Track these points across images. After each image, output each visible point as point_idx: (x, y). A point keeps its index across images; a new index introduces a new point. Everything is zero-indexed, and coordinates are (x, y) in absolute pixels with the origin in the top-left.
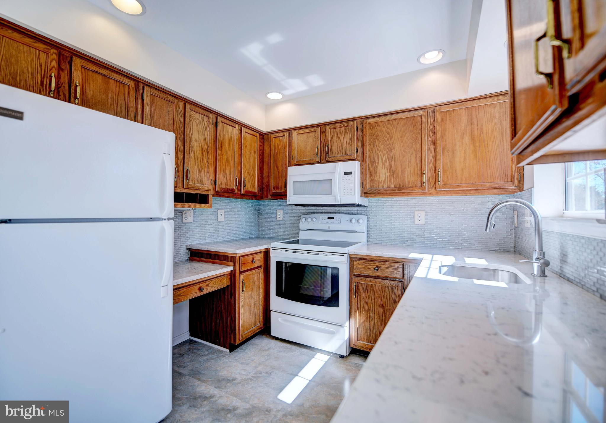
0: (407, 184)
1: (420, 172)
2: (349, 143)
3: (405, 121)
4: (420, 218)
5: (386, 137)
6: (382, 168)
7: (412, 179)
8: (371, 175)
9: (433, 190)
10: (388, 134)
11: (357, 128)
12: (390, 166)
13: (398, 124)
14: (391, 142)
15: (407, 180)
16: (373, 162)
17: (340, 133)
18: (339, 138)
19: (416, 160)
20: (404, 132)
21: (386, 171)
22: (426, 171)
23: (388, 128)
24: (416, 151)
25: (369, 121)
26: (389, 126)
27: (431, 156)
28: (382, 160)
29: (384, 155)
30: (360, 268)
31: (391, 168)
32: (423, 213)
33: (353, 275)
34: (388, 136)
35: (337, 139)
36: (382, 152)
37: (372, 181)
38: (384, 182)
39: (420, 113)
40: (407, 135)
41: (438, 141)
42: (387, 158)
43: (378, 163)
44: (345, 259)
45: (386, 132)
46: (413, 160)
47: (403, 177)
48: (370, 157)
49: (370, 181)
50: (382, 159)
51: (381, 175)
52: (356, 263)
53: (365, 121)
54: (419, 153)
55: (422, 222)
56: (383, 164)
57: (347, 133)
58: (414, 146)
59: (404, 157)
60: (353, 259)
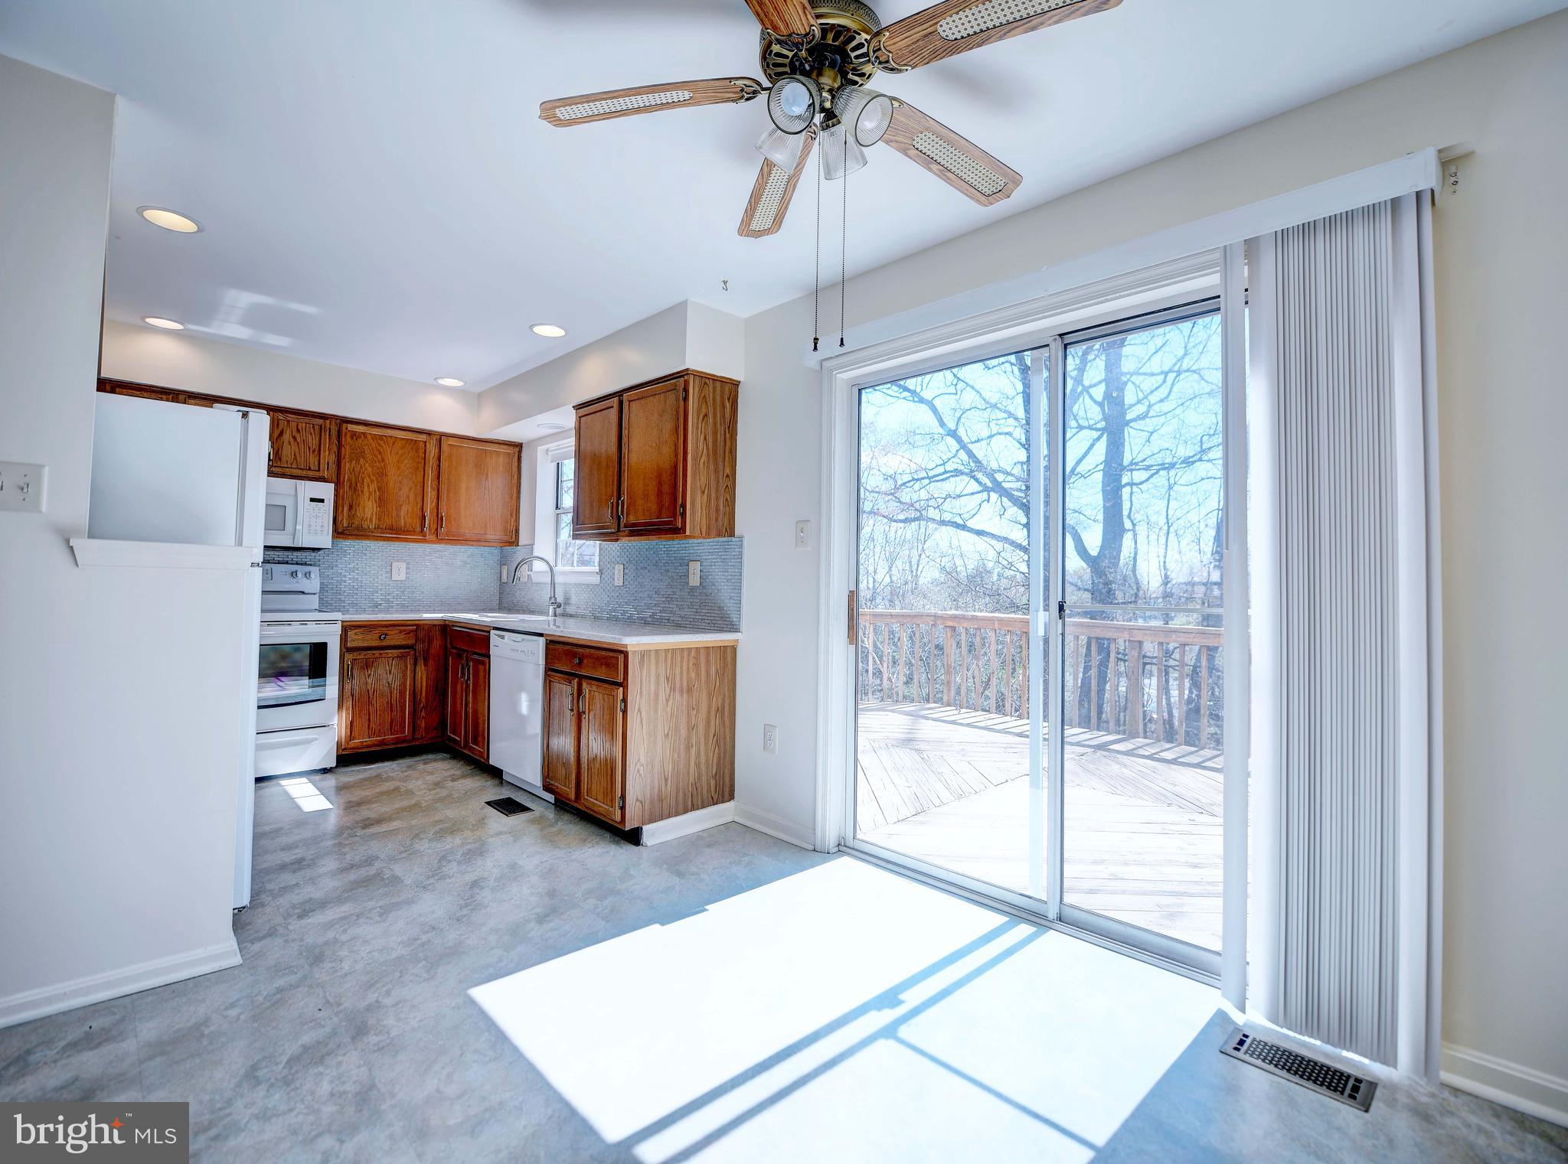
0: (403, 524)
1: (420, 513)
2: (314, 451)
3: (404, 442)
4: (400, 572)
5: (376, 457)
6: (369, 499)
7: (409, 520)
8: (351, 507)
9: (433, 538)
10: (380, 453)
11: (330, 429)
12: (380, 499)
13: (393, 444)
14: (382, 465)
15: (403, 521)
16: (354, 488)
17: (298, 431)
18: (295, 438)
19: (415, 498)
20: (402, 456)
21: (375, 505)
22: (428, 514)
23: (380, 445)
24: (416, 485)
25: (351, 427)
26: (381, 443)
27: (434, 493)
28: (369, 489)
29: (372, 481)
30: (358, 639)
31: (382, 502)
32: (403, 566)
33: (345, 649)
34: (379, 456)
35: (292, 440)
36: (369, 476)
37: (351, 517)
38: (371, 520)
39: (423, 437)
40: (406, 461)
41: (444, 477)
42: (376, 486)
43: (362, 492)
44: (337, 629)
45: (378, 450)
46: (412, 497)
47: (398, 516)
48: (350, 480)
49: (349, 516)
50: (368, 486)
51: (366, 510)
52: (350, 633)
53: (345, 425)
54: (419, 488)
55: (402, 577)
56: (370, 494)
57: (311, 434)
58: (414, 477)
59: (400, 490)
60: (347, 628)
